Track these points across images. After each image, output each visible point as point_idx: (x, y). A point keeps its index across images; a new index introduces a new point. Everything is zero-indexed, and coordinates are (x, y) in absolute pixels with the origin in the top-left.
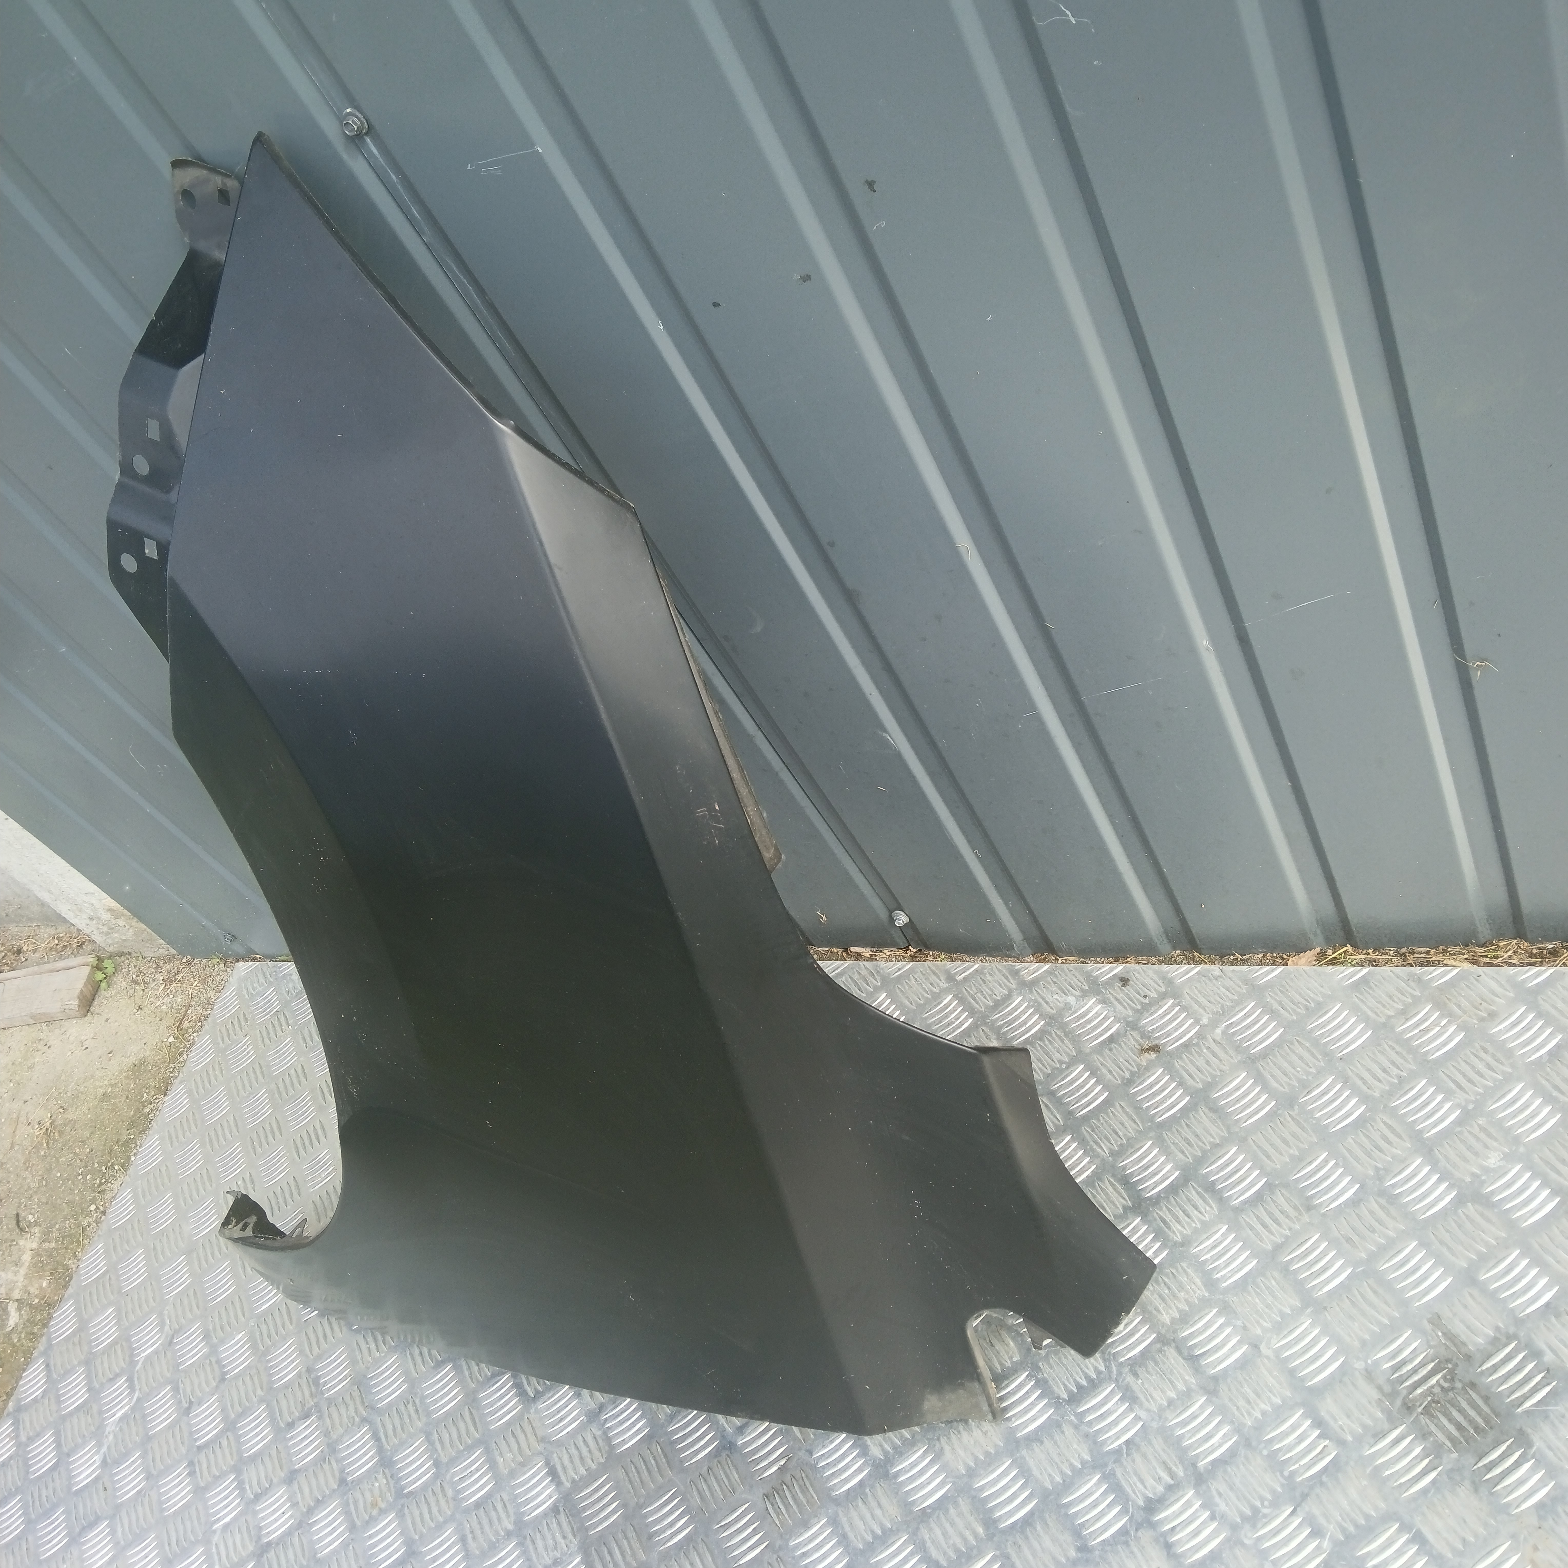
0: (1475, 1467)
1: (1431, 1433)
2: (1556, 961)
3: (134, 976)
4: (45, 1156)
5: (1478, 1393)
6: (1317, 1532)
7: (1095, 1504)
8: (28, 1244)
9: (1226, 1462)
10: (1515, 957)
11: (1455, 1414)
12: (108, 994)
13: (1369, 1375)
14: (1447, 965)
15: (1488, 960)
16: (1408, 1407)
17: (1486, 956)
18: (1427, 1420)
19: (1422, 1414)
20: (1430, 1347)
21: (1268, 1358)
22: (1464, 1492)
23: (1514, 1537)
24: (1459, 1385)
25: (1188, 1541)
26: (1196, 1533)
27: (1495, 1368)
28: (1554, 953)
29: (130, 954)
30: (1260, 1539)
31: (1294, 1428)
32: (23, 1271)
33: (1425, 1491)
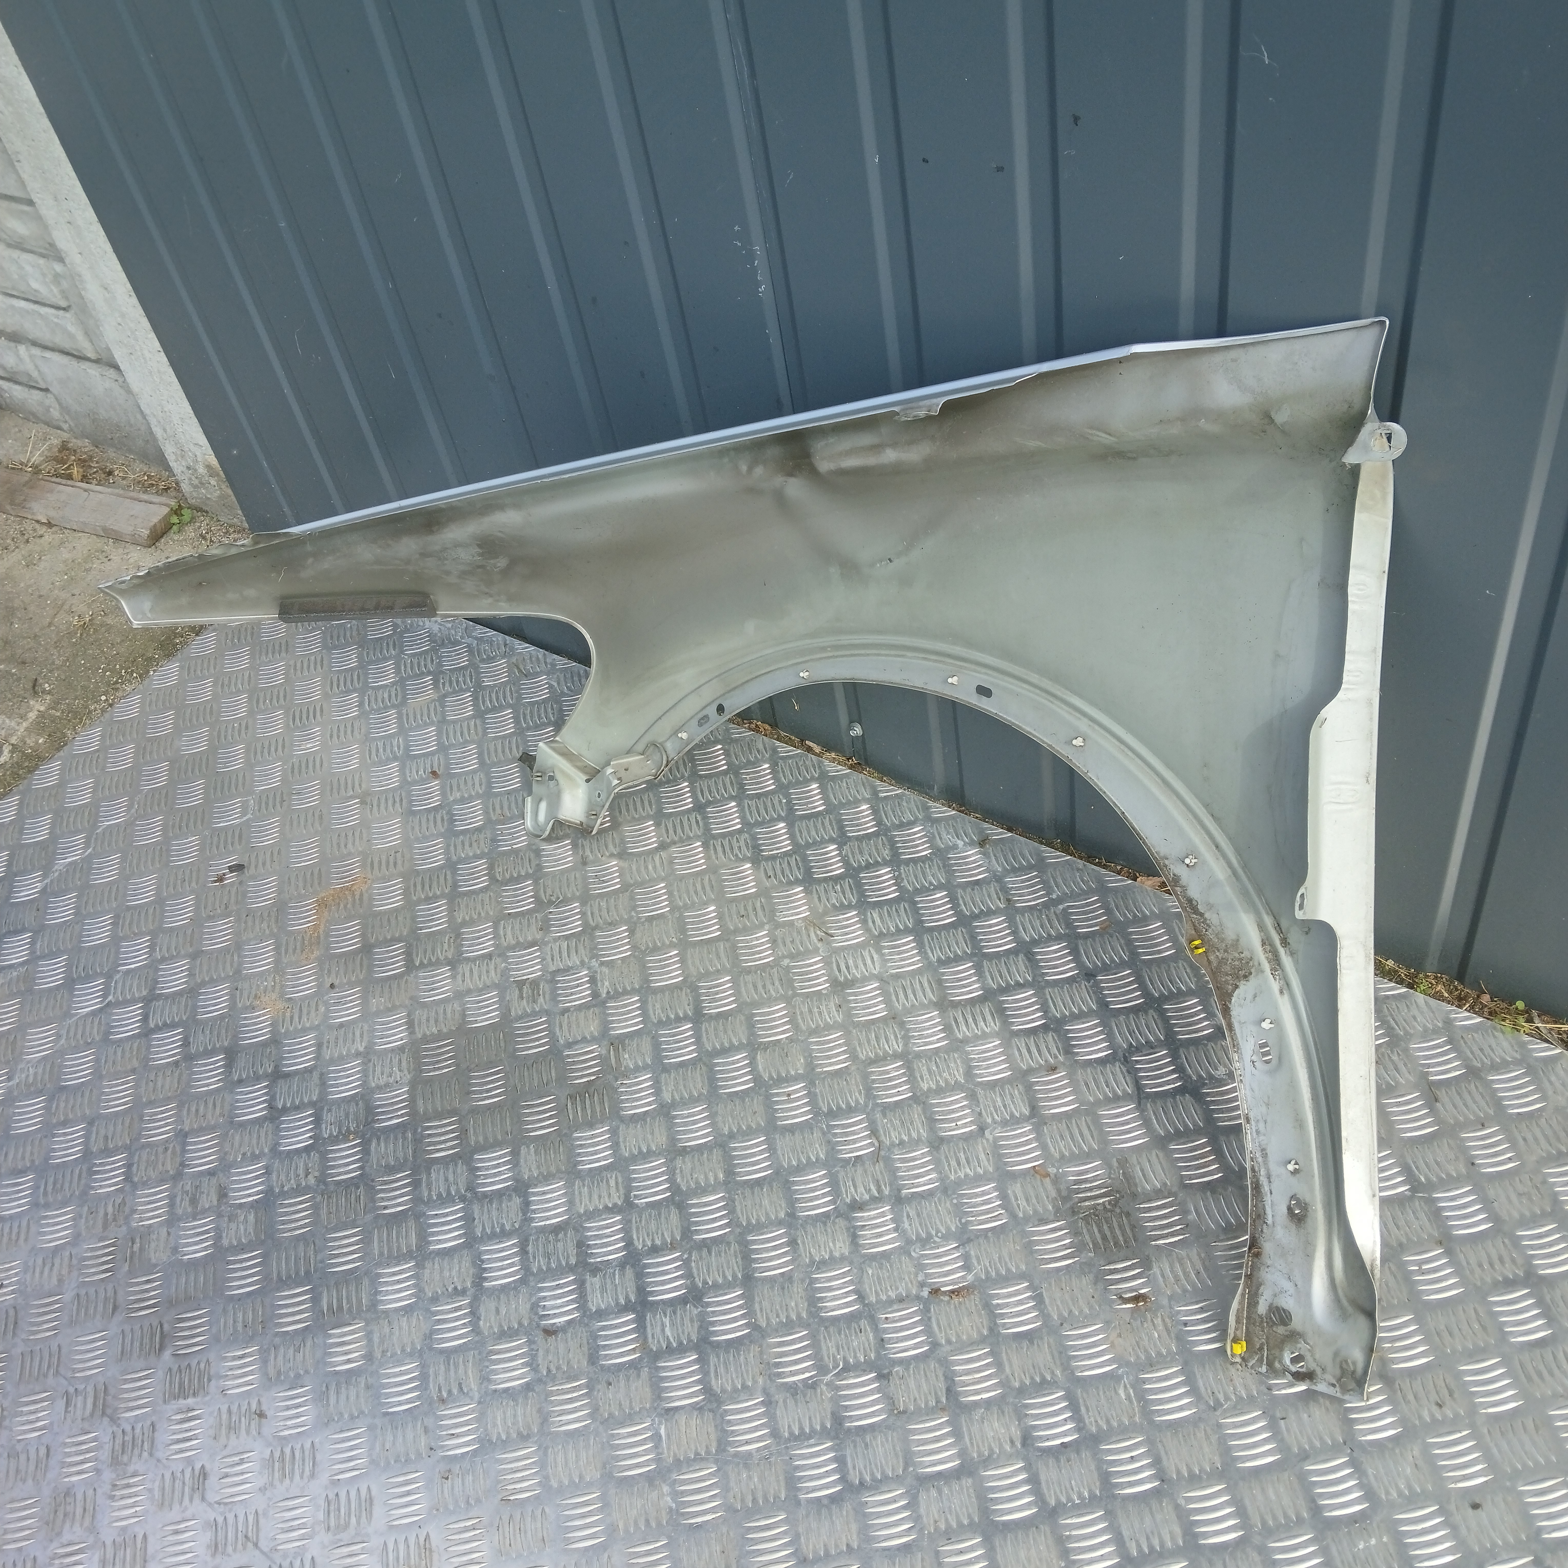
0: (1103, 1268)
1: (1081, 1234)
3: (204, 532)
4: (75, 644)
5: (1129, 1221)
6: (967, 1267)
7: (813, 1190)
8: (37, 706)
9: (923, 1197)
11: (1105, 1227)
12: (176, 537)
13: (1056, 1180)
16: (1074, 1212)
18: (1083, 1225)
19: (1082, 1219)
20: (1110, 1178)
21: (987, 1140)
22: (1086, 1282)
23: (1107, 1323)
25: (872, 1238)
26: (880, 1235)
27: (1150, 1210)
29: (207, 512)
30: (923, 1256)
31: (984, 1193)
32: (25, 725)
33: (1058, 1269)
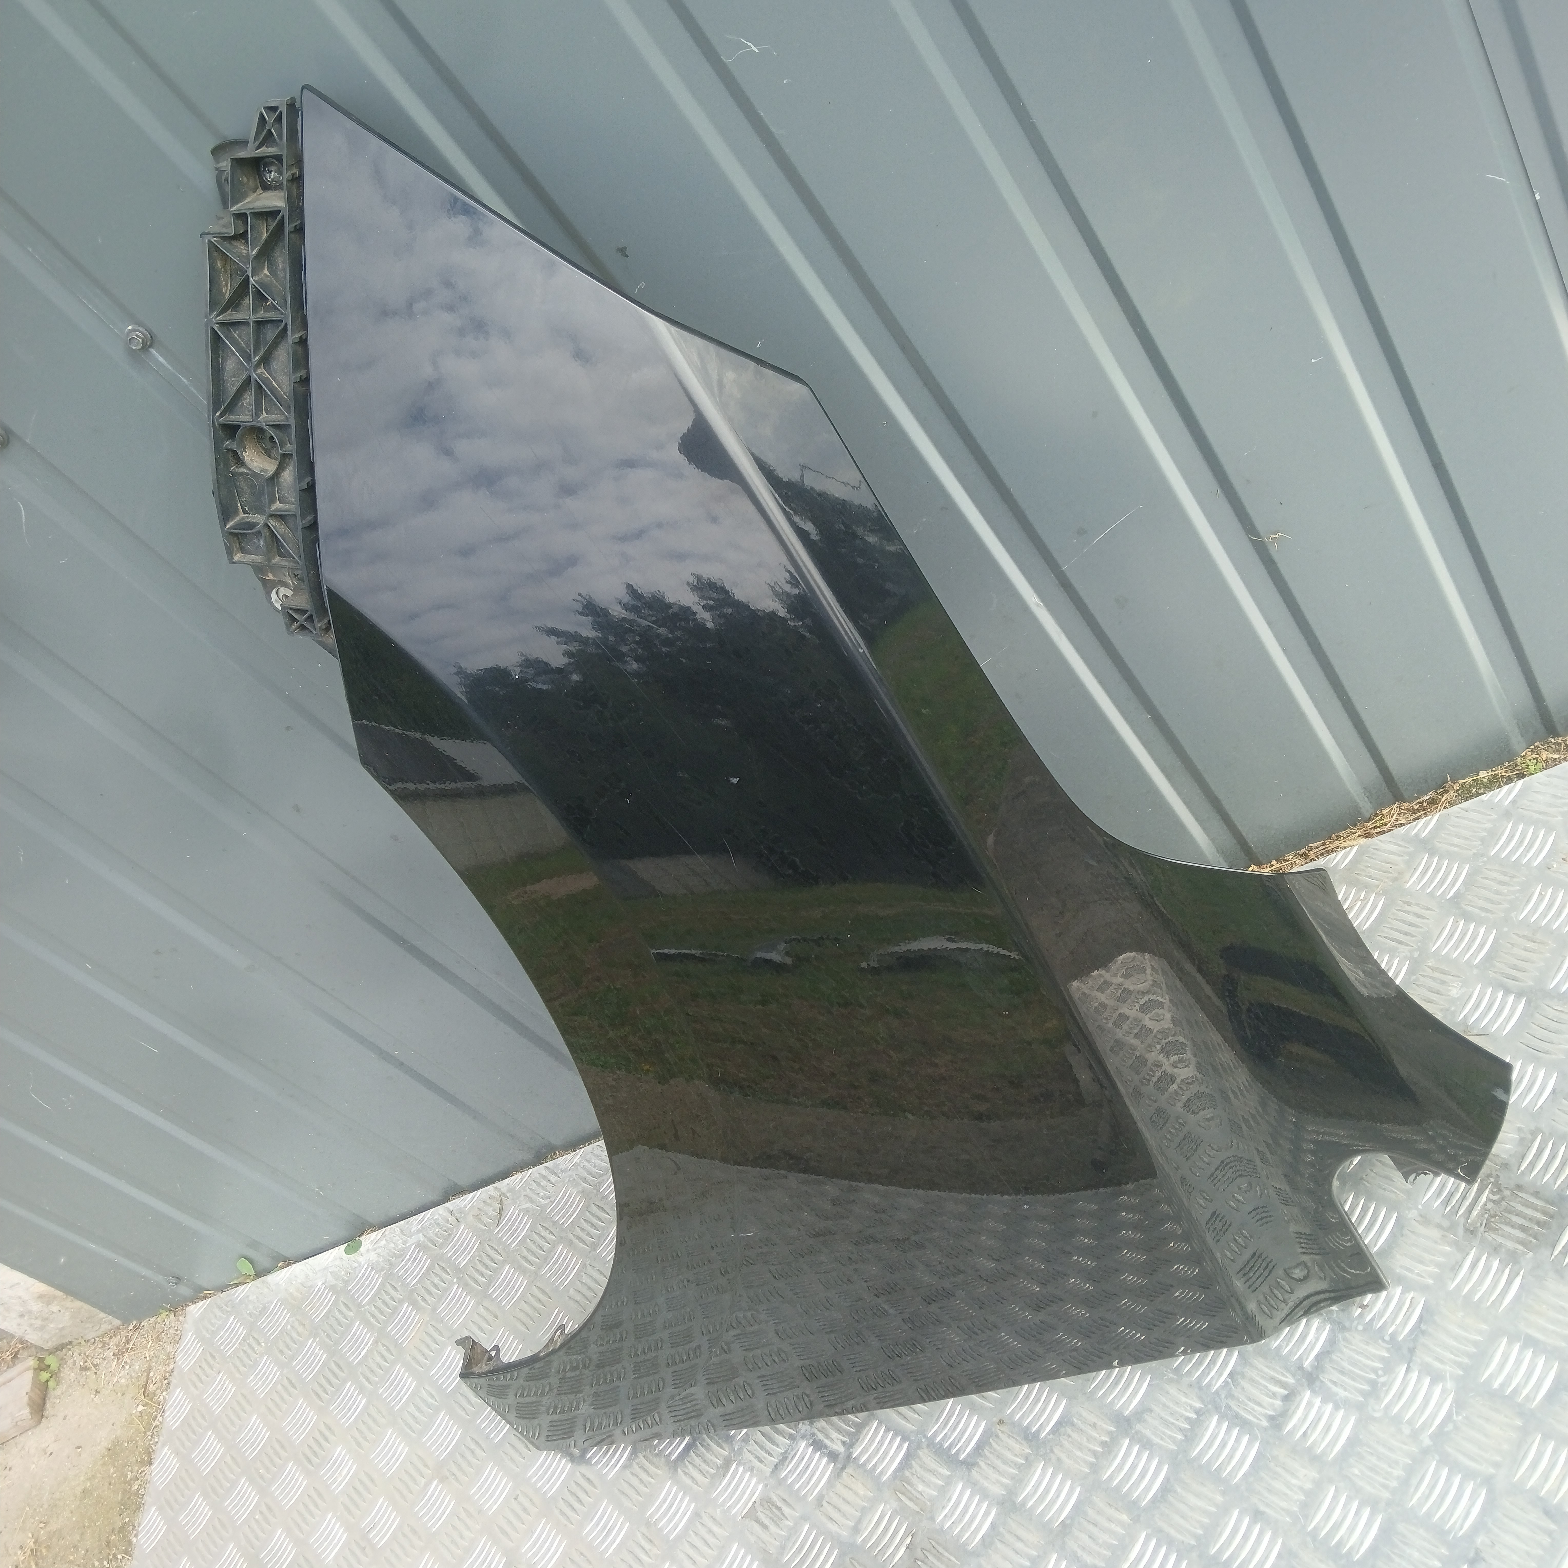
0: (1553, 1257)
2: (1437, 808)
3: (82, 1364)
5: (1526, 1192)
7: (1223, 1444)
10: (1401, 818)
12: (58, 1392)
13: (1425, 1219)
14: (1345, 848)
15: (1378, 830)
17: (1376, 827)
18: (1494, 1236)
19: (1485, 1232)
22: (1552, 1283)
24: (1507, 1193)
25: (1323, 1439)
26: (1328, 1428)
27: (1532, 1164)
28: (1433, 802)
29: (70, 1343)
30: (1387, 1407)
33: (1518, 1297)
